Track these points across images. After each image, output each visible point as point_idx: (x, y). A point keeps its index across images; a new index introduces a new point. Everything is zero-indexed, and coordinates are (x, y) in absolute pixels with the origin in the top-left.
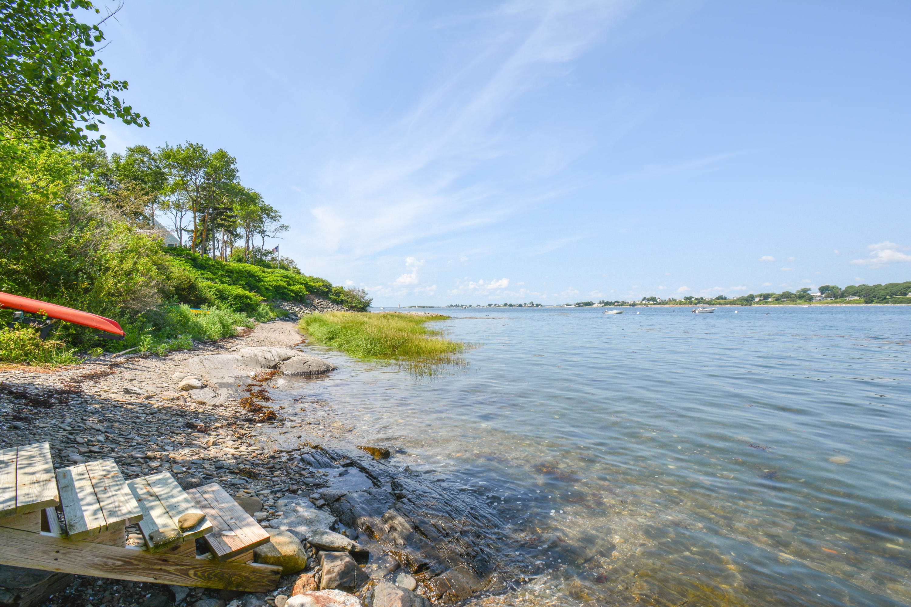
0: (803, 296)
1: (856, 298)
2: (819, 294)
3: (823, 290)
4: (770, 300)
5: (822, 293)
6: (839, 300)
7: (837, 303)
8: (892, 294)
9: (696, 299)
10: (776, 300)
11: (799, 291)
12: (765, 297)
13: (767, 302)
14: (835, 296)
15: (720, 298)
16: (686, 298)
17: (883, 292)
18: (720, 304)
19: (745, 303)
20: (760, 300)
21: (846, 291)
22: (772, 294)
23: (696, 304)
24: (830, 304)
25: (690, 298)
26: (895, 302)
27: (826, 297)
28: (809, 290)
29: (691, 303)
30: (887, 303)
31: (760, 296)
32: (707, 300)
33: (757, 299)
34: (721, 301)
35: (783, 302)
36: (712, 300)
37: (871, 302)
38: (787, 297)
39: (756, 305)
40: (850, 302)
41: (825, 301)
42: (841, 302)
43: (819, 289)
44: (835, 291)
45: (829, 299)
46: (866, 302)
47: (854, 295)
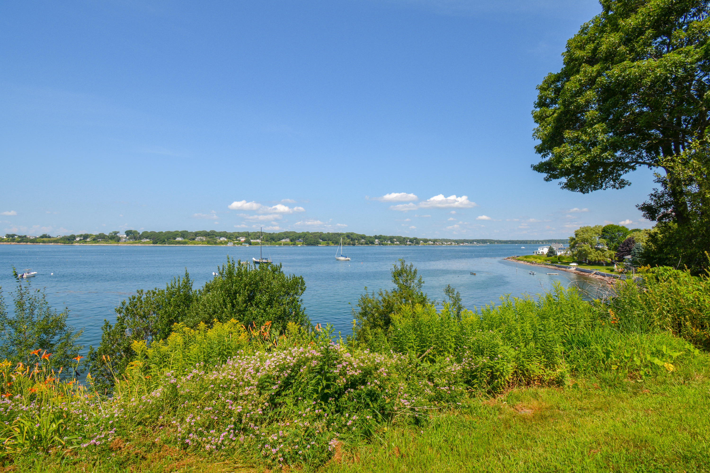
0: (114, 238)
1: (148, 240)
2: (125, 236)
3: (128, 233)
4: (88, 240)
5: (127, 236)
6: (137, 241)
7: (136, 243)
8: (168, 239)
9: (20, 237)
10: (94, 240)
11: (111, 233)
12: (86, 237)
13: (86, 242)
14: (135, 238)
15: (44, 236)
16: (8, 236)
17: (163, 237)
18: (44, 242)
19: (67, 242)
20: (81, 240)
21: (142, 235)
22: (91, 235)
23: (19, 242)
24: (131, 244)
25: (13, 236)
26: (169, 243)
27: (129, 239)
28: (118, 232)
29: (13, 240)
30: (165, 244)
31: (81, 236)
32: (31, 238)
33: (78, 239)
34: (45, 239)
35: (98, 242)
36: (36, 238)
37: (156, 243)
38: (101, 237)
39: (76, 244)
40: (144, 243)
41: (129, 241)
42: (138, 243)
43: (126, 232)
44: (135, 235)
45: (131, 240)
46: (154, 243)
47: (147, 238)
